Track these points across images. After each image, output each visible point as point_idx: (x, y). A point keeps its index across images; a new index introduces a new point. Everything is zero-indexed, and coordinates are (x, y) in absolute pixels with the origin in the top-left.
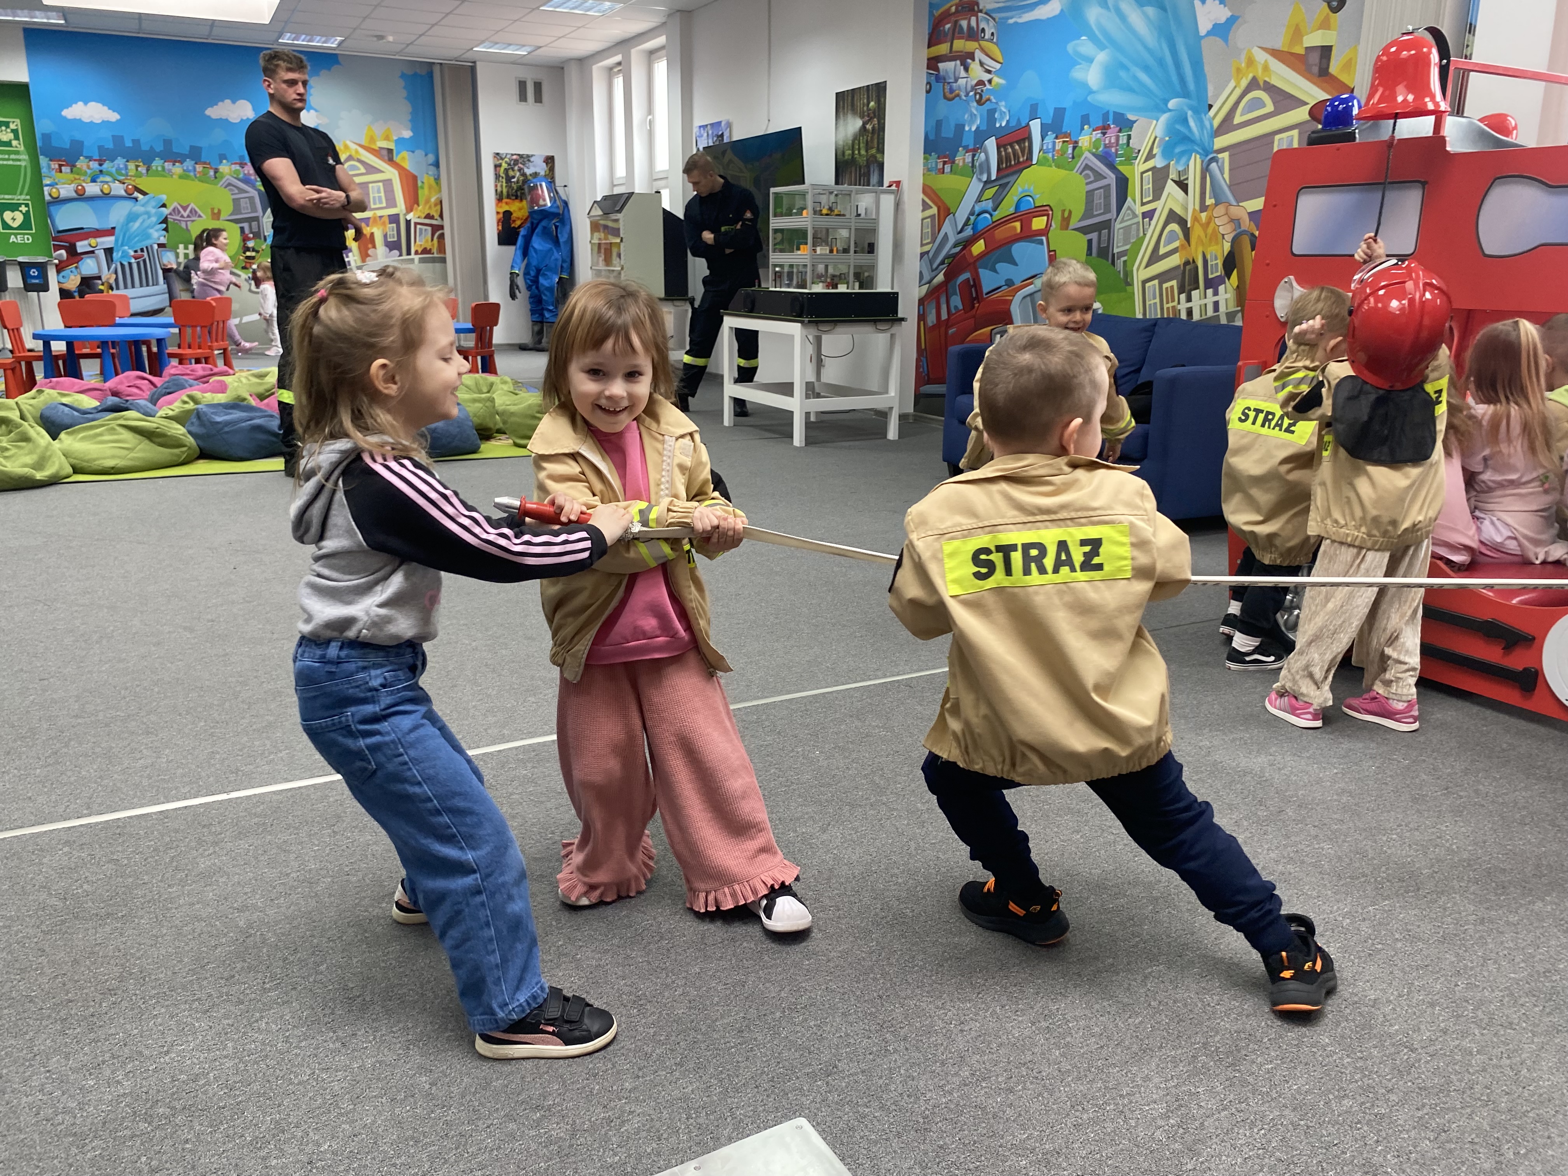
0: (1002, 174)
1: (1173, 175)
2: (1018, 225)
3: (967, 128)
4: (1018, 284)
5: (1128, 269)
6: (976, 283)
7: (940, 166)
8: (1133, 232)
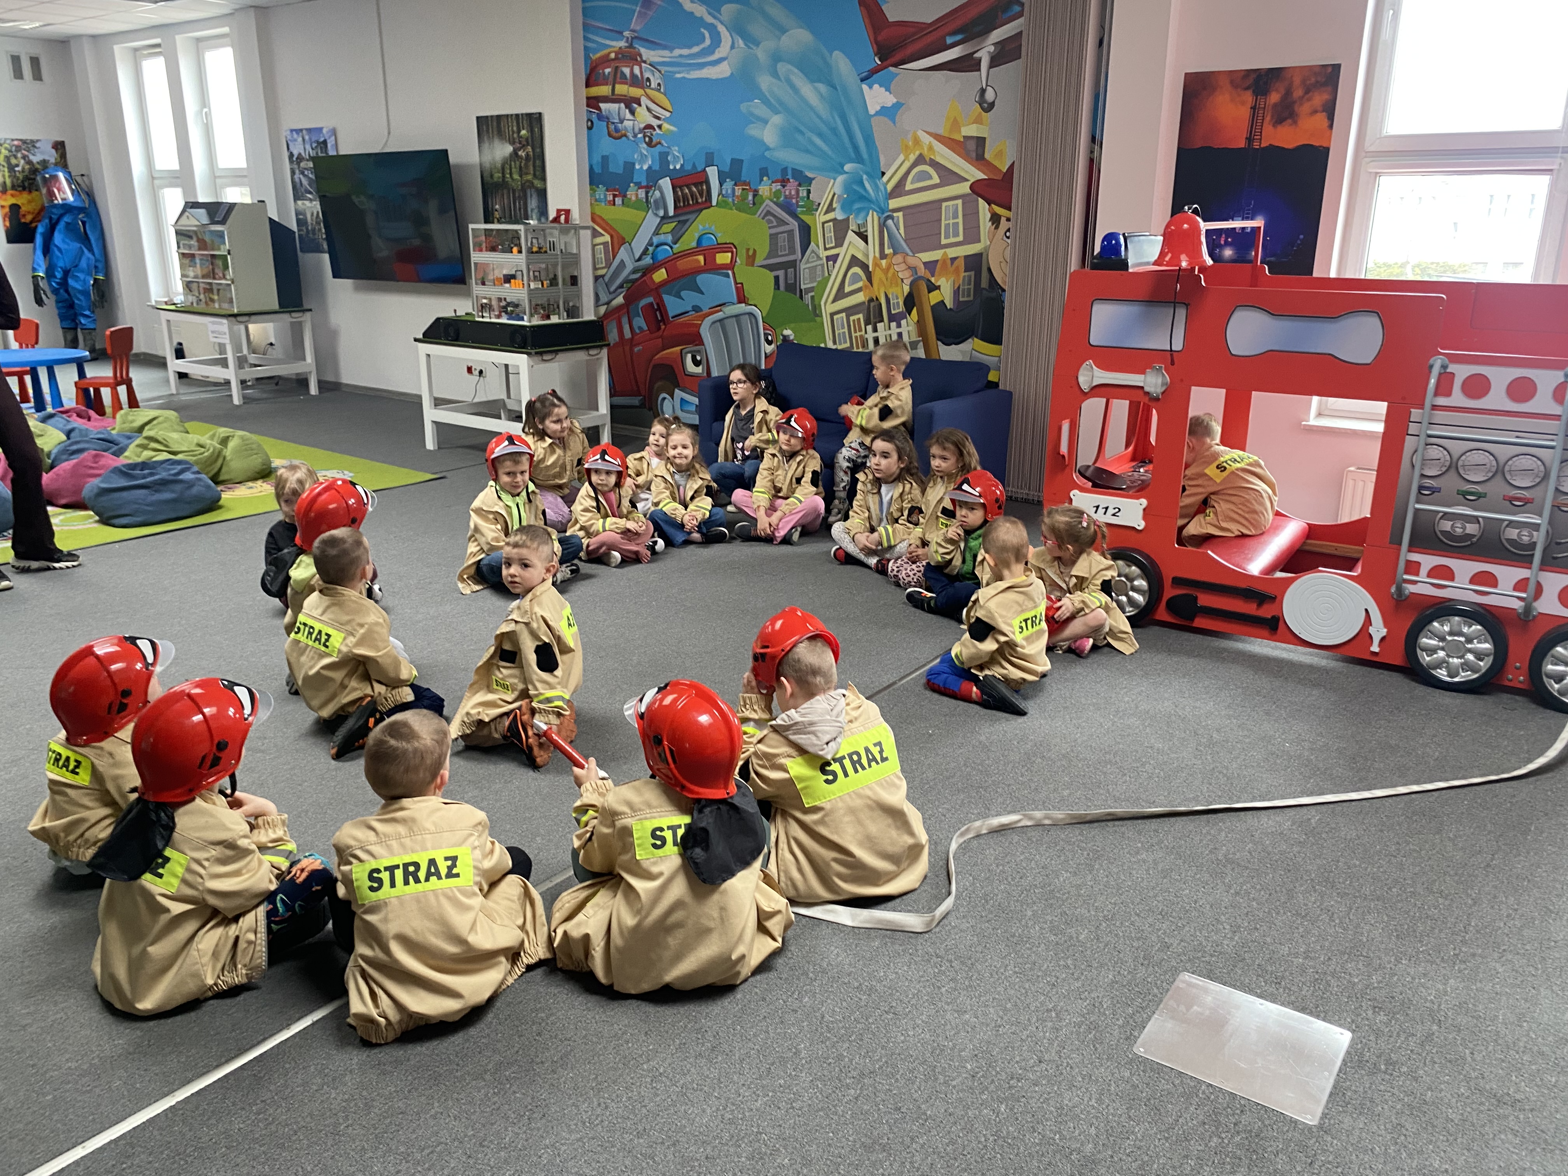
0: (680, 212)
1: (853, 226)
2: (701, 258)
3: (637, 167)
4: (706, 310)
5: (816, 302)
6: (661, 307)
7: (611, 198)
8: (819, 272)
